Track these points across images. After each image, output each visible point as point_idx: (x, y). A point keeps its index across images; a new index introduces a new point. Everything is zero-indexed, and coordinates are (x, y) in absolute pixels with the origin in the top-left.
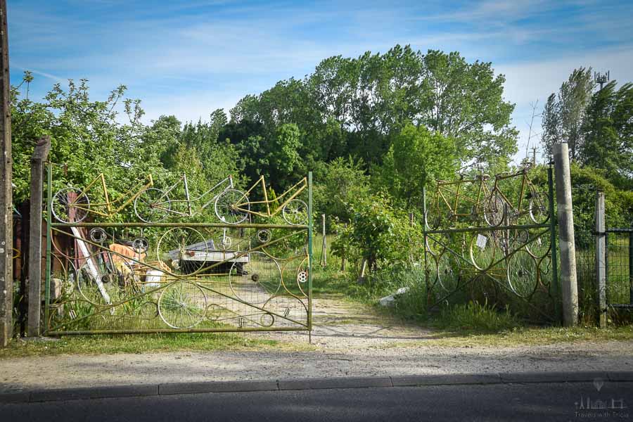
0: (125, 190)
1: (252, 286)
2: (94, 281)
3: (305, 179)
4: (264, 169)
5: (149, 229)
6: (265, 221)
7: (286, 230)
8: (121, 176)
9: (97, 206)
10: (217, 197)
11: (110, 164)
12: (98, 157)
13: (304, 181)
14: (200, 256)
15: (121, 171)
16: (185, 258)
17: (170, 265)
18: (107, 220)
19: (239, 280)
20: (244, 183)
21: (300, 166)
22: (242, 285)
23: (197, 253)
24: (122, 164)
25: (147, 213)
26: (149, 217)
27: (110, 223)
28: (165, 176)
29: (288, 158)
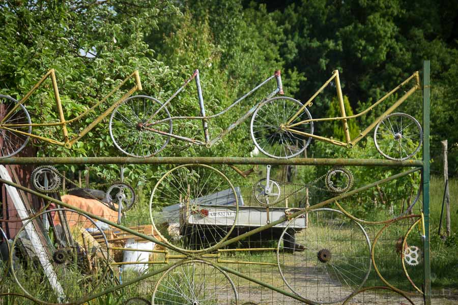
0: (89, 99)
1: (319, 271)
2: (37, 262)
3: (417, 74)
4: (335, 59)
5: (131, 168)
6: (332, 154)
7: (371, 169)
8: (81, 73)
9: (41, 128)
10: (254, 110)
11: (61, 52)
12: (40, 41)
13: (415, 78)
14: (218, 218)
15: (80, 66)
16: (191, 220)
17: (164, 233)
18: (59, 152)
19: (290, 260)
20: (293, 84)
21: (398, 51)
22: (295, 270)
23: (211, 211)
24: (82, 52)
25: (127, 139)
26: (131, 147)
27: (64, 158)
28: (158, 73)
29: (380, 36)
